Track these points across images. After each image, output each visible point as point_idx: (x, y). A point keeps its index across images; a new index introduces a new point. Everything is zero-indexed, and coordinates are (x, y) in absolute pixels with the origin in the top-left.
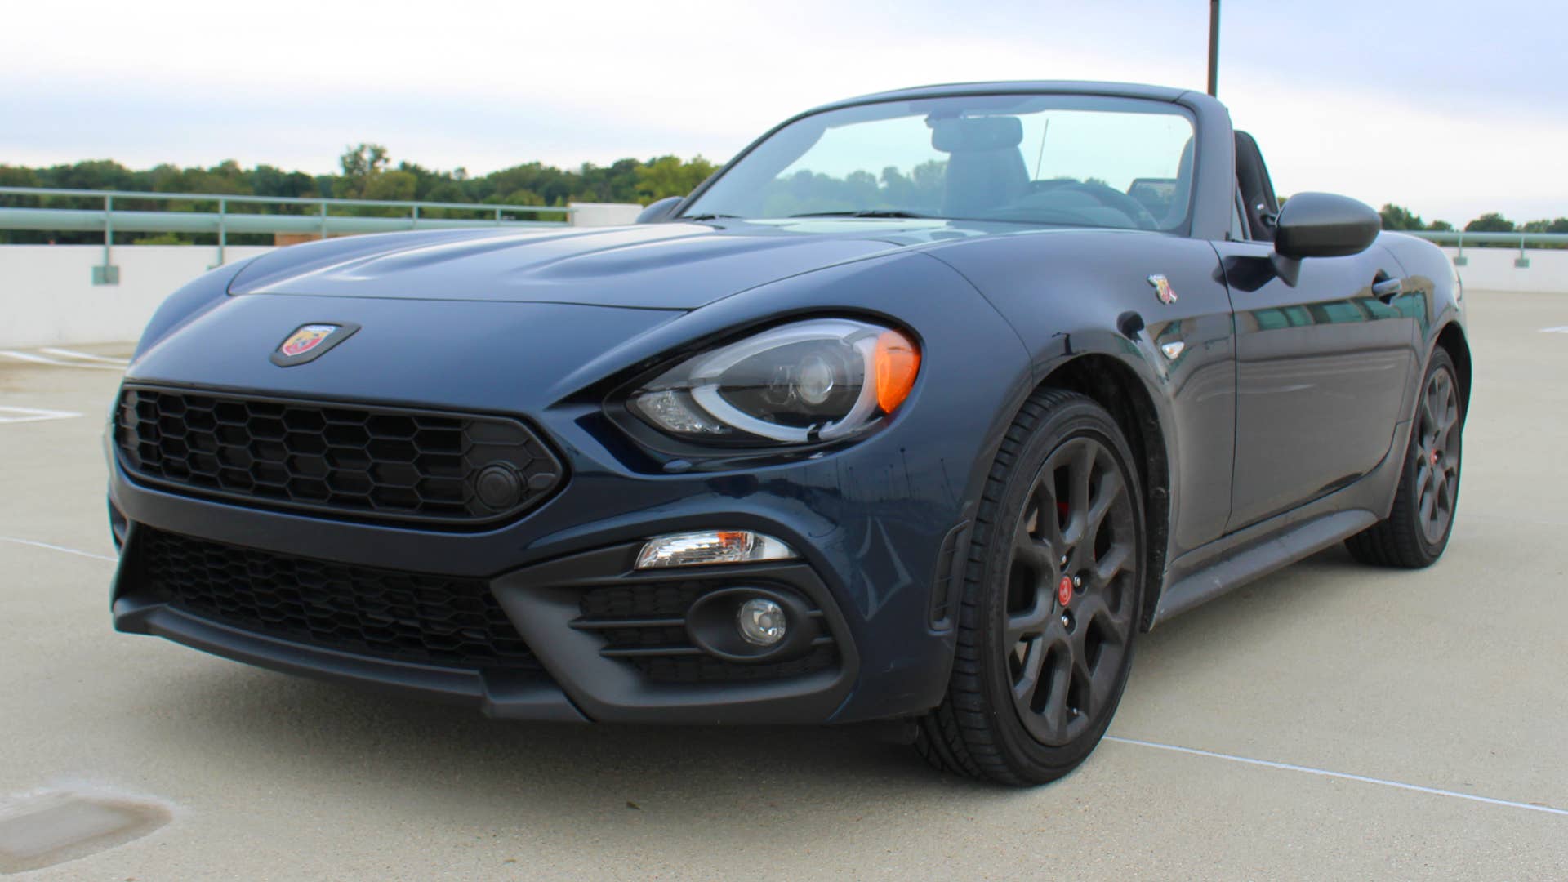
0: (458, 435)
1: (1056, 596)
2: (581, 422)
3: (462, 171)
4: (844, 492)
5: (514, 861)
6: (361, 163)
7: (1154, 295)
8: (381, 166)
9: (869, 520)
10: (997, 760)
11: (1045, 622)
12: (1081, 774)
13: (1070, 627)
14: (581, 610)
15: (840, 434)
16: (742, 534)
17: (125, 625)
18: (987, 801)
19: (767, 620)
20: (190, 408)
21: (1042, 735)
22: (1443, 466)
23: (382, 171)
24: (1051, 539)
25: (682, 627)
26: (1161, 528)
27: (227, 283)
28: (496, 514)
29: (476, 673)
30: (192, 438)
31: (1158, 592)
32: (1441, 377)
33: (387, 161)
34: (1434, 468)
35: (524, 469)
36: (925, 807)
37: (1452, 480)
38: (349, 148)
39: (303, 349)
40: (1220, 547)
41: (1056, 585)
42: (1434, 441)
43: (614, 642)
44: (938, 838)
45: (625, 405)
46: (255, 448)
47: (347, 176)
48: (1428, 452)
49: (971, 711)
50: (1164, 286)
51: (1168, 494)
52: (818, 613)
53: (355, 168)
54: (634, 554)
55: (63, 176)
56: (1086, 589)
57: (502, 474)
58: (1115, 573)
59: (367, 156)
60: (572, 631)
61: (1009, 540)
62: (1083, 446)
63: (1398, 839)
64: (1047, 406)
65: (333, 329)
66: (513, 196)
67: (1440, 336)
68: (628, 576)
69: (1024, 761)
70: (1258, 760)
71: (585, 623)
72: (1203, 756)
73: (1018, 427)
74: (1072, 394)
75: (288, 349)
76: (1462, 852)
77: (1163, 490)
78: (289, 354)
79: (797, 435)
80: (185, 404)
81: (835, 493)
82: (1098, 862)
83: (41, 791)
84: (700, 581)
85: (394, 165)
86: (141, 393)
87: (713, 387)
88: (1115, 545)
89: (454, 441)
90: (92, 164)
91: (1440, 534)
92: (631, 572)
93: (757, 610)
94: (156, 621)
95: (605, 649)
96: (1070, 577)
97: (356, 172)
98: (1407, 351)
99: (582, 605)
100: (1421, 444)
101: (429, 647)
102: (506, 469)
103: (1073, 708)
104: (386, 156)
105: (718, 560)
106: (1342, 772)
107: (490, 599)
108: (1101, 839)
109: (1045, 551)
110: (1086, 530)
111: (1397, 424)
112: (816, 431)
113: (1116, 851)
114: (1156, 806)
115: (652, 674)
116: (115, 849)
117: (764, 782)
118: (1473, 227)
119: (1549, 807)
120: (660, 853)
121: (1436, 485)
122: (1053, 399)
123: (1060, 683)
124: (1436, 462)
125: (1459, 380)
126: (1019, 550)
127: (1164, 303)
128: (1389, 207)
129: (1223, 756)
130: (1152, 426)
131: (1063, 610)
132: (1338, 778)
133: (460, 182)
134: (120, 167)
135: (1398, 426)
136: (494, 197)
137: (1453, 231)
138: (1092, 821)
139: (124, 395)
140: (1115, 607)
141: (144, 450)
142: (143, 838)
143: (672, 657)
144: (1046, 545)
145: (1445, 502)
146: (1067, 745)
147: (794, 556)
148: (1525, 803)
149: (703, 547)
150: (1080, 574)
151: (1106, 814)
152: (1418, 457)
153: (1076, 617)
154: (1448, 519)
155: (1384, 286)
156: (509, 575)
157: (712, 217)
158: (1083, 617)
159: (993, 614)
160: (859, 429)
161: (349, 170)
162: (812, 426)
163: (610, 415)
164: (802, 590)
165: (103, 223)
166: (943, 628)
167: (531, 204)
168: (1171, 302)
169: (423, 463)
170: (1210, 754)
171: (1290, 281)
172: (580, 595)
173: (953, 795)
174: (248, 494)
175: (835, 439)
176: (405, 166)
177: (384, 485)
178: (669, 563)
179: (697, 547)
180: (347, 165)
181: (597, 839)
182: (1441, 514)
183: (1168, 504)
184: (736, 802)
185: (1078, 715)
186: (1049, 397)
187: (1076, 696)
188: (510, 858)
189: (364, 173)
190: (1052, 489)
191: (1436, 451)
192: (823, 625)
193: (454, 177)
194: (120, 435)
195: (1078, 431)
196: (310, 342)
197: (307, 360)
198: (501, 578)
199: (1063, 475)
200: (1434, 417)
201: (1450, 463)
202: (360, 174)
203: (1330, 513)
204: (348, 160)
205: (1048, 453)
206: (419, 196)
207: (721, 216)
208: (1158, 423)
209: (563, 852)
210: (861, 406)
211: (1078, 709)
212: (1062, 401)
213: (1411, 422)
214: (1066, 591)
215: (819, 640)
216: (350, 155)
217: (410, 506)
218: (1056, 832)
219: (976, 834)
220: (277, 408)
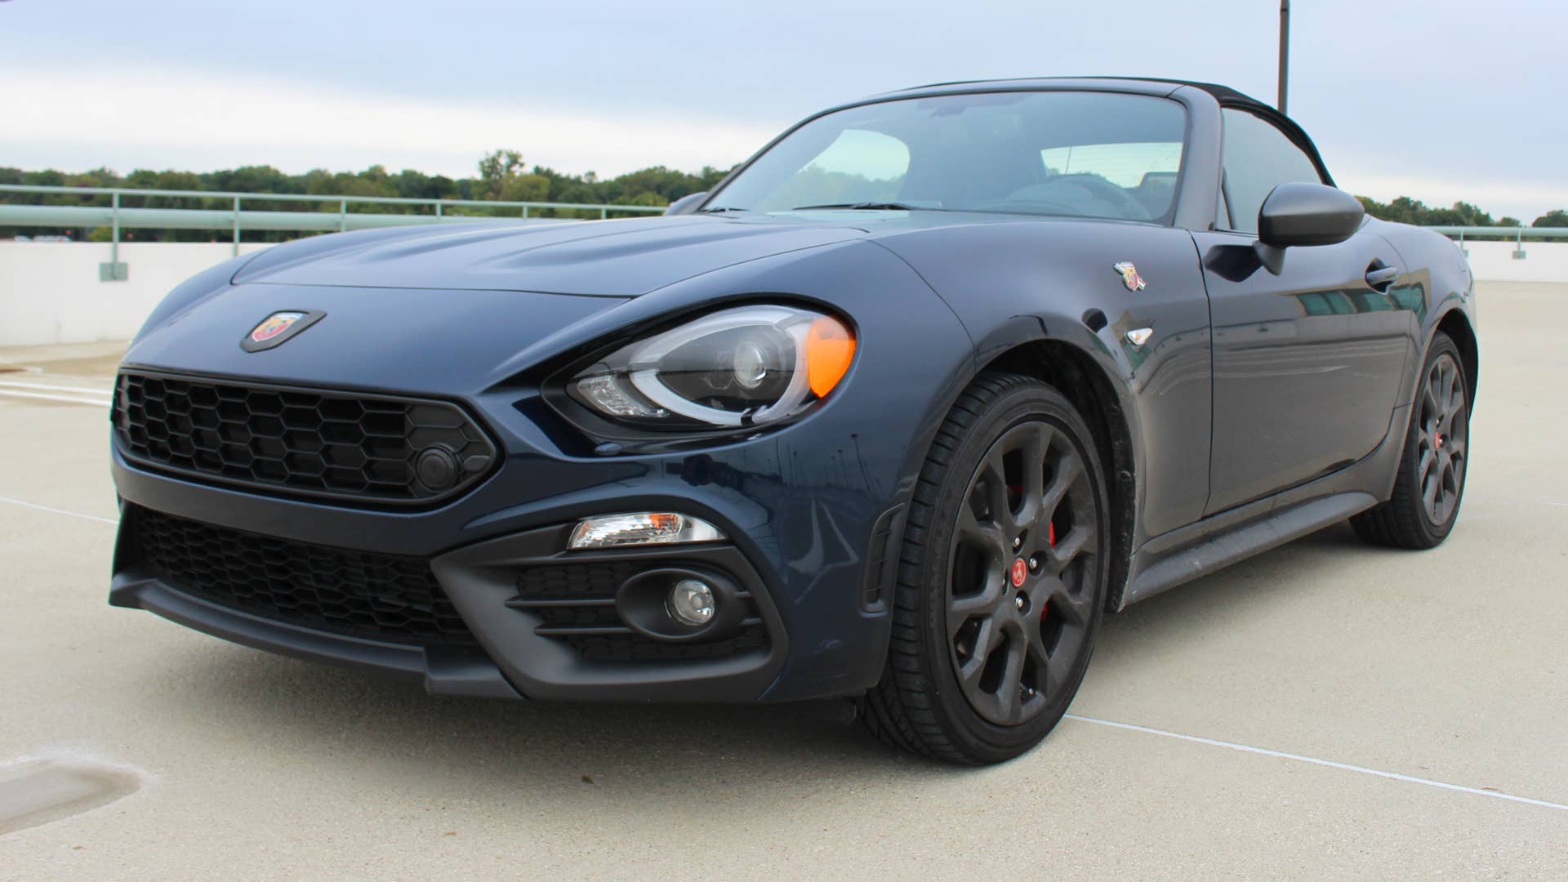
0: (402, 418)
1: (1008, 576)
2: (519, 406)
3: (592, 174)
4: (786, 479)
5: (454, 834)
6: (499, 167)
7: (1121, 282)
8: (517, 171)
9: (813, 504)
10: (943, 740)
11: (995, 603)
12: (1038, 753)
13: (1023, 610)
14: (519, 589)
15: (773, 418)
16: (674, 516)
17: (119, 598)
18: (937, 780)
19: (699, 601)
20: (171, 391)
21: (993, 716)
22: (1449, 449)
23: (517, 174)
24: (1000, 522)
25: (612, 607)
26: (1128, 511)
27: (231, 275)
28: (435, 494)
29: (421, 649)
30: (173, 421)
31: (1124, 575)
32: (1444, 363)
33: (522, 165)
34: (1439, 452)
35: (462, 451)
36: (873, 786)
37: (1459, 464)
38: (487, 154)
39: (271, 335)
40: (1199, 529)
41: (1006, 565)
42: (1438, 426)
43: (549, 621)
44: (877, 817)
45: (565, 389)
46: (224, 430)
47: (485, 180)
48: (1432, 435)
49: (914, 691)
50: (1131, 274)
51: (1133, 477)
52: (745, 593)
53: (492, 172)
54: (567, 535)
55: (224, 181)
56: (1042, 571)
57: (441, 456)
58: (1074, 555)
59: (503, 161)
60: (507, 609)
61: (953, 523)
62: (1036, 430)
63: (1339, 824)
64: (995, 391)
65: (301, 315)
66: (639, 197)
67: (1441, 323)
68: (559, 557)
69: (973, 741)
70: (1218, 741)
71: (520, 602)
72: (1164, 736)
73: (964, 412)
74: (1025, 379)
75: (257, 337)
76: (1402, 838)
77: (1129, 474)
78: (257, 340)
79: (731, 418)
80: (165, 387)
81: (776, 479)
82: (1031, 844)
83: (24, 759)
84: (631, 561)
85: (528, 169)
86: (132, 378)
87: (653, 372)
88: (1076, 528)
89: (398, 423)
90: (251, 169)
91: (1446, 516)
92: (563, 552)
93: (692, 590)
94: (147, 596)
95: (541, 627)
96: (1024, 560)
97: (493, 176)
98: (1405, 339)
99: (520, 585)
100: (1424, 428)
101: (380, 623)
102: (441, 450)
103: (1029, 688)
104: (521, 161)
105: (651, 541)
106: (1300, 754)
107: (432, 578)
108: (1040, 820)
109: (994, 534)
110: (1040, 512)
111: (1394, 409)
112: (749, 415)
113: (1051, 833)
114: (1103, 787)
115: (587, 652)
116: (74, 817)
117: (723, 758)
118: (1539, 223)
119: (1501, 792)
120: (599, 828)
121: (1441, 467)
122: (1003, 383)
123: (1014, 663)
124: (1441, 446)
125: (1464, 367)
126: (963, 532)
127: (1131, 290)
128: (1459, 204)
129: (1183, 737)
130: (1113, 410)
131: (1017, 591)
132: (1294, 760)
133: (590, 184)
134: (276, 172)
135: (1396, 410)
136: (621, 199)
137: (1521, 226)
138: (1035, 802)
139: (120, 379)
140: (1076, 588)
141: (134, 431)
142: (106, 806)
143: (606, 636)
144: (995, 528)
145: (1451, 484)
146: (1021, 724)
147: (722, 538)
148: (1477, 789)
149: (636, 528)
150: (1034, 556)
151: (1051, 794)
152: (1420, 442)
153: (1032, 599)
154: (1454, 502)
155: (1380, 275)
156: (449, 554)
157: (723, 210)
158: (1039, 596)
159: (934, 595)
160: (793, 413)
161: (486, 174)
162: (747, 410)
163: (549, 400)
164: (731, 572)
165: (231, 222)
166: (877, 610)
167: (655, 204)
168: (1138, 289)
169: (369, 446)
170: (1172, 735)
171: (1274, 270)
172: (517, 575)
173: (905, 773)
174: (217, 475)
175: (767, 422)
176: (538, 170)
177: (335, 466)
178: (603, 544)
179: (632, 528)
180: (486, 169)
181: (543, 813)
182: (1448, 498)
183: (1134, 488)
184: (690, 777)
185: (1034, 695)
186: (999, 381)
187: (1032, 674)
188: (452, 831)
189: (501, 177)
190: (1000, 473)
191: (1442, 433)
192: (751, 606)
193: (584, 180)
194: (116, 417)
195: (1028, 415)
196: (277, 328)
197: (271, 346)
198: (439, 558)
199: (1015, 462)
200: (1436, 399)
201: (1456, 446)
202: (498, 177)
203: (1325, 496)
204: (486, 165)
205: (995, 437)
206: (551, 198)
207: (731, 209)
208: (1120, 408)
209: (504, 825)
210: (793, 391)
211: (1034, 691)
212: (1013, 386)
213: (1411, 408)
214: (1019, 572)
215: (748, 621)
216: (487, 160)
217: (358, 486)
218: (996, 813)
219: (916, 813)
220: (240, 392)
